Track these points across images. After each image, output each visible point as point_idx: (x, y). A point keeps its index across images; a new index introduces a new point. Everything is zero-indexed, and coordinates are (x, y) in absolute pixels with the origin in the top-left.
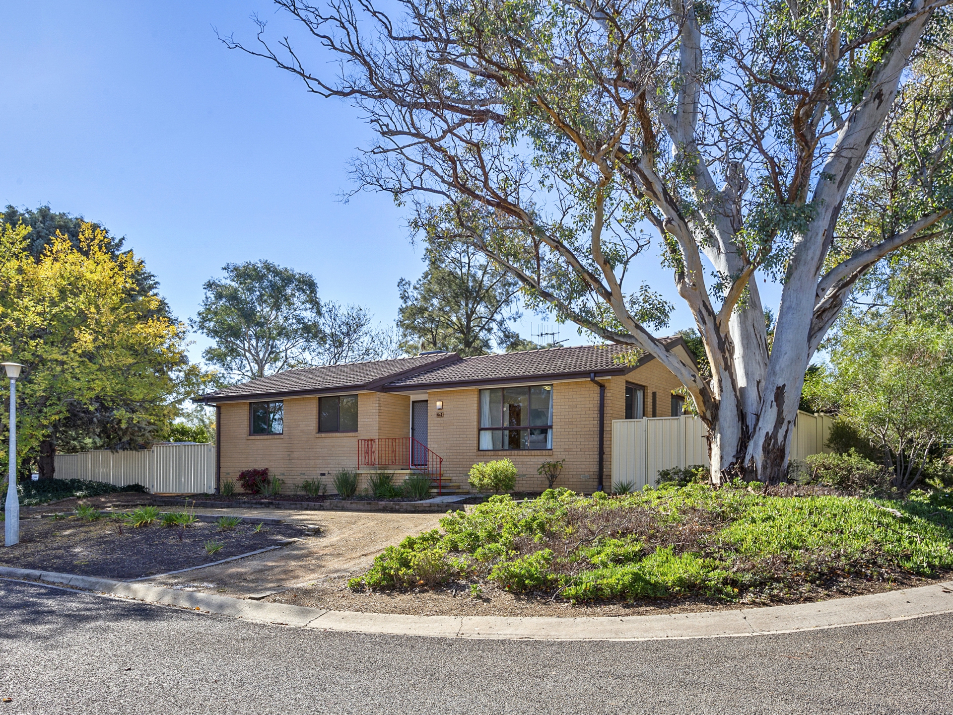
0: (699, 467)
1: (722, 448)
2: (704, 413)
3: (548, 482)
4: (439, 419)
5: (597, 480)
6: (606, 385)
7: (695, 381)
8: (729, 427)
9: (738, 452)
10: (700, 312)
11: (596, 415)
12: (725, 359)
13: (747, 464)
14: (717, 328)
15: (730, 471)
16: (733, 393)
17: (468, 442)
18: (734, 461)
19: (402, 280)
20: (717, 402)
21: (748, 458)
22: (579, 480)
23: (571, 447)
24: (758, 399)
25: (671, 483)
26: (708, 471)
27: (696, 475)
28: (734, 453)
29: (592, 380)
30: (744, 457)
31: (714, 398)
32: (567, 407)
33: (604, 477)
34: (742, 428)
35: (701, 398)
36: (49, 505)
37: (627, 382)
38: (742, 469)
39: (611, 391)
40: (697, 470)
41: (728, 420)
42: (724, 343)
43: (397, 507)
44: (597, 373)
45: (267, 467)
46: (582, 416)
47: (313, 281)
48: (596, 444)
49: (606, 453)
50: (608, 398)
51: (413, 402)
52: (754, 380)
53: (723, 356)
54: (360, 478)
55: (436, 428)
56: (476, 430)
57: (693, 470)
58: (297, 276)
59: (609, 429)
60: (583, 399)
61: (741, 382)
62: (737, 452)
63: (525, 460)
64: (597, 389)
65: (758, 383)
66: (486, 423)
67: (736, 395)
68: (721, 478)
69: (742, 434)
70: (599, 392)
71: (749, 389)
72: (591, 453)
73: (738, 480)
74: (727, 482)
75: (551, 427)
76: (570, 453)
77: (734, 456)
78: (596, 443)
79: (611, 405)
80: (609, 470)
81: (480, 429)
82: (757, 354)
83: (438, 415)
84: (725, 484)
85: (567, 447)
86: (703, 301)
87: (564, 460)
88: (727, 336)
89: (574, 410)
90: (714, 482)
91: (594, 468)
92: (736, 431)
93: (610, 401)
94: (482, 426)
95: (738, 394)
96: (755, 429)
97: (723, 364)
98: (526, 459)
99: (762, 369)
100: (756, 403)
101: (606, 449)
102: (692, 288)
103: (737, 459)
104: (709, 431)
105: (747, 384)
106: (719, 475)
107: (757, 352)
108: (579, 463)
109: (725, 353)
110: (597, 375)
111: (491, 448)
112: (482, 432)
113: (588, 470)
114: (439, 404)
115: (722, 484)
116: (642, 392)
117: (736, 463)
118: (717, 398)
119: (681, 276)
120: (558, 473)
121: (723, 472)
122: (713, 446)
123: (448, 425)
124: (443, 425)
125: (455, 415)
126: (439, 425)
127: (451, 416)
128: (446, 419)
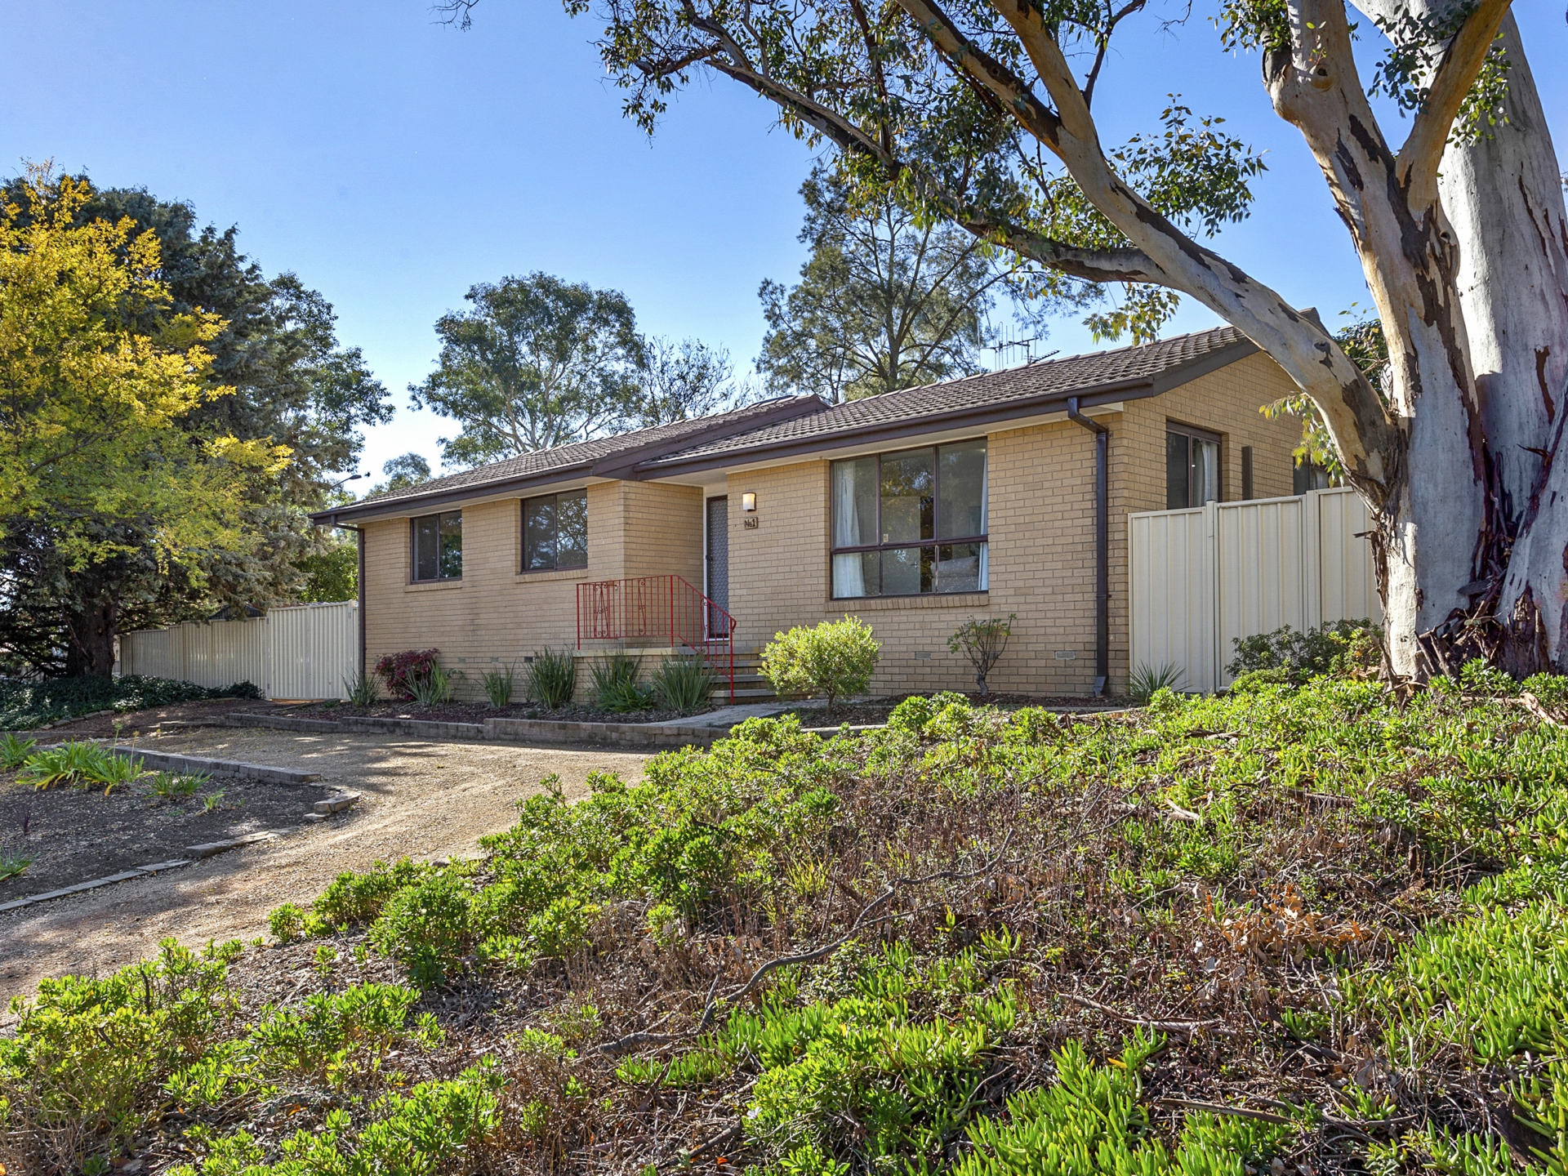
0: (1355, 624)
1: (1421, 565)
2: (1361, 463)
3: (975, 671)
4: (750, 532)
5: (1094, 663)
6: (1112, 427)
7: (1327, 362)
8: (1444, 500)
9: (1476, 577)
10: (1343, 153)
11: (1089, 505)
12: (1427, 287)
13: (1510, 611)
14: (1398, 194)
15: (1451, 639)
16: (1458, 392)
17: (807, 581)
18: (1464, 603)
19: (767, 283)
20: (1404, 426)
21: (1512, 592)
22: (1050, 663)
23: (1031, 583)
24: (1542, 407)
25: (1267, 672)
26: (1379, 638)
27: (1346, 648)
28: (1464, 580)
29: (1074, 417)
30: (1499, 592)
31: (1394, 416)
32: (1020, 488)
33: (1111, 655)
34: (1489, 503)
35: (1349, 415)
36: (54, 727)
37: (1170, 421)
38: (1493, 632)
39: (1125, 442)
40: (1346, 635)
41: (1440, 477)
42: (1425, 236)
43: (614, 735)
44: (1084, 397)
45: (436, 646)
46: (1056, 508)
47: (625, 304)
48: (1089, 574)
49: (1114, 595)
50: (1117, 459)
51: (710, 500)
52: (1526, 348)
53: (1421, 279)
54: (581, 666)
55: (744, 552)
56: (823, 552)
57: (1334, 635)
58: (596, 297)
59: (1121, 536)
60: (1058, 467)
61: (1483, 359)
62: (1473, 578)
63: (927, 618)
64: (1089, 439)
65: (1542, 357)
66: (848, 535)
67: (1465, 400)
68: (1419, 659)
69: (1489, 521)
70: (1093, 445)
71: (1511, 379)
72: (1079, 597)
73: (1478, 668)
74: (1439, 672)
75: (985, 539)
76: (1030, 599)
77: (1461, 591)
78: (1090, 572)
79: (1125, 476)
80: (1123, 638)
81: (834, 552)
82: (1534, 268)
83: (747, 524)
84: (1434, 681)
85: (1021, 584)
86: (1352, 118)
87: (1013, 617)
88: (1433, 213)
89: (1038, 493)
90: (1398, 670)
91: (1085, 633)
92: (1468, 512)
93: (1121, 468)
94: (839, 545)
95: (1473, 394)
96: (1534, 499)
97: (1420, 302)
98: (931, 616)
99: (1555, 313)
100: (1534, 421)
101: (1115, 587)
102: (1315, 83)
103: (1473, 598)
104: (1377, 518)
105: (1504, 366)
106: (1413, 651)
107: (1535, 264)
108: (1050, 623)
109: (1426, 268)
110: (1084, 403)
111: (860, 593)
112: (839, 560)
113: (1072, 639)
114: (748, 500)
115: (1422, 678)
116: (1215, 448)
117: (1471, 612)
118: (1404, 412)
119: (1282, 56)
120: (999, 647)
121: (1426, 642)
122: (1394, 562)
123: (767, 544)
124: (758, 545)
125: (782, 523)
126: (750, 546)
127: (773, 524)
128: (763, 531)
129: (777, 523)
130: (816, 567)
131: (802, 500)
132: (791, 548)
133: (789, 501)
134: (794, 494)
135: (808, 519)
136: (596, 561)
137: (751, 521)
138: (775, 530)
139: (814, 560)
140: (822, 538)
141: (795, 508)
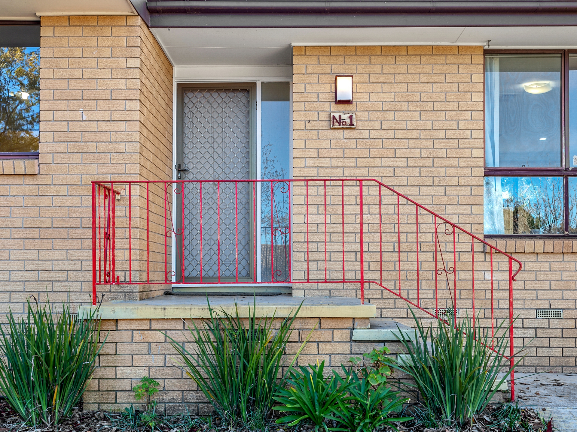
51: (180, 88)
83: (337, 122)
123: (373, 153)
124: (355, 153)
125: (403, 125)
126: (340, 153)
127: (386, 125)
128: (365, 134)
129: (393, 125)
130: (467, 191)
131: (442, 97)
132: (421, 162)
133: (417, 97)
134: (428, 88)
135: (454, 125)
136: (62, 147)
137: (345, 117)
138: (391, 134)
139: (463, 181)
140: (480, 153)
141: (429, 106)
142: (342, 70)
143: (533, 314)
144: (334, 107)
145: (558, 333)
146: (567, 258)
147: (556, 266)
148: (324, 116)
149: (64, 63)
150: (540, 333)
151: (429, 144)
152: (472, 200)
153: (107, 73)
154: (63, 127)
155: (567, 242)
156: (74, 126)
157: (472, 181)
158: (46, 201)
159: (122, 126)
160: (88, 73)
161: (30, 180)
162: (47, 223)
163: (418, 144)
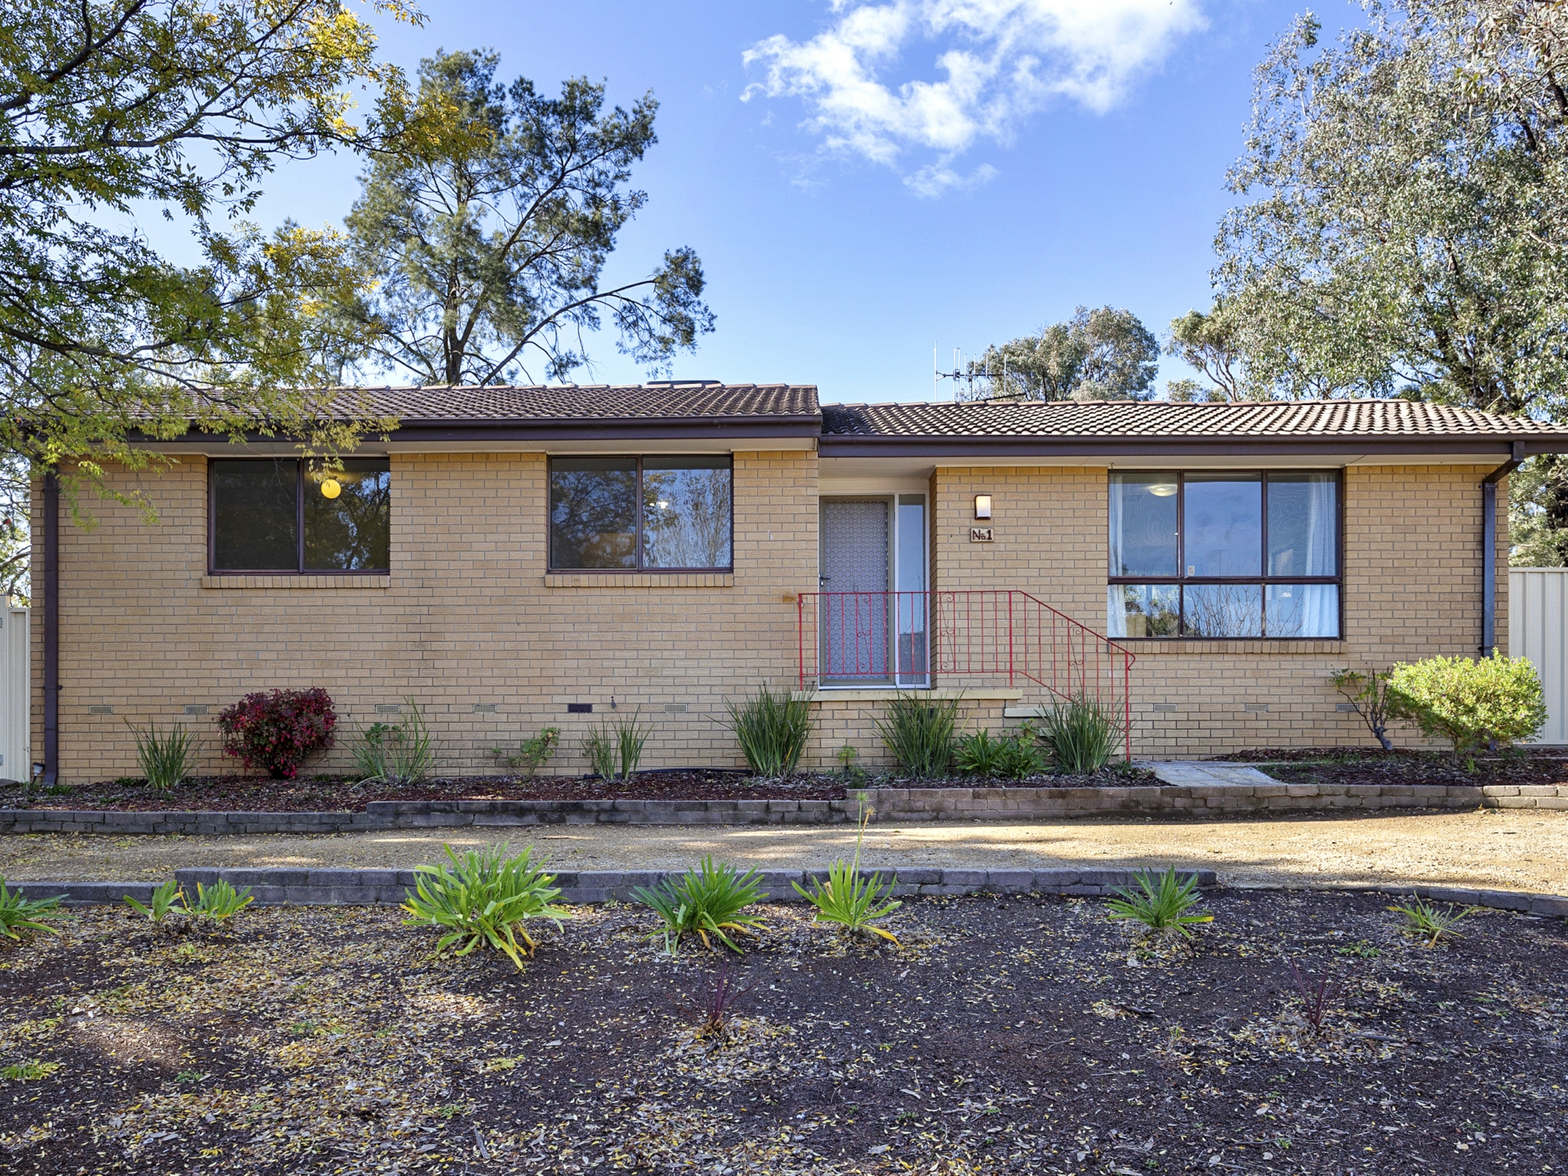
4: (978, 546)
11: (1470, 554)
17: (1078, 615)
23: (1401, 632)
44: (1530, 443)
46: (1431, 554)
55: (967, 573)
60: (1434, 512)
63: (1262, 665)
64: (1471, 488)
76: (1398, 648)
83: (976, 536)
89: (1409, 537)
98: (1267, 663)
101: (1498, 639)
110: (1528, 448)
114: (984, 504)
123: (1009, 564)
124: (993, 564)
125: (1036, 539)
126: (979, 564)
127: (1020, 539)
128: (1002, 547)
129: (1026, 538)
130: (1093, 598)
131: (1070, 513)
132: (1051, 573)
133: (1048, 513)
134: (1058, 505)
135: (1081, 538)
136: (753, 563)
137: (984, 531)
138: (1024, 547)
139: (1089, 589)
140: (1104, 564)
141: (1059, 522)
142: (981, 488)
143: (1151, 707)
144: (974, 523)
145: (1173, 725)
146: (1181, 658)
147: (1171, 665)
148: (965, 531)
149: (753, 491)
150: (1157, 725)
151: (1059, 556)
152: (1097, 606)
153: (790, 500)
154: (753, 545)
155: (1181, 643)
156: (763, 545)
157: (1096, 590)
158: (740, 609)
159: (803, 545)
160: (774, 500)
161: (726, 591)
162: (741, 627)
163: (1049, 555)
